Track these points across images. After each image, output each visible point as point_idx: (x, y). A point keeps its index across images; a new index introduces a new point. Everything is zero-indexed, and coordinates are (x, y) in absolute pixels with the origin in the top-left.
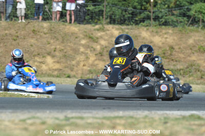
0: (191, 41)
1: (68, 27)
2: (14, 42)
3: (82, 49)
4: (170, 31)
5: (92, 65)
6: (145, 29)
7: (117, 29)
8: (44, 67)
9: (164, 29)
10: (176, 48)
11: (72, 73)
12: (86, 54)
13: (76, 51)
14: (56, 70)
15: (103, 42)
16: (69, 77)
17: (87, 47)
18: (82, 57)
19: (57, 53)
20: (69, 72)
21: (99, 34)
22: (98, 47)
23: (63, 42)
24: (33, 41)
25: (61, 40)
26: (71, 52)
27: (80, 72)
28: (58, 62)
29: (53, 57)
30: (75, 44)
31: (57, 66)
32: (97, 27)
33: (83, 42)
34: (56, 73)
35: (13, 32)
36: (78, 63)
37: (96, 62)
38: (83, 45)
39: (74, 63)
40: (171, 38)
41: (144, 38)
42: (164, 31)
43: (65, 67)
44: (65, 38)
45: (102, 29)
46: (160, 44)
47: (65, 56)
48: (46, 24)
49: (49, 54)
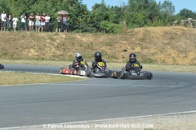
0: (101, 40)
1: (40, 34)
2: (14, 42)
3: (48, 45)
4: (90, 35)
5: (54, 53)
6: (78, 34)
7: (64, 34)
8: (30, 54)
9: (87, 34)
10: (94, 43)
11: (45, 57)
12: (50, 47)
13: (45, 46)
14: (36, 56)
15: (58, 41)
16: (43, 59)
17: (50, 43)
18: (48, 49)
19: (36, 47)
20: (42, 56)
21: (56, 37)
22: (56, 44)
23: (38, 41)
24: (23, 41)
25: (37, 40)
26: (42, 46)
27: (48, 56)
28: (37, 52)
29: (34, 49)
30: (44, 42)
31: (36, 54)
32: (54, 33)
33: (48, 41)
34: (36, 57)
35: (12, 36)
36: (47, 52)
37: (56, 51)
38: (48, 43)
39: (44, 52)
40: (91, 38)
41: (78, 39)
42: (87, 35)
43: (41, 54)
44: (39, 39)
45: (57, 35)
46: (86, 42)
47: (40, 48)
48: (28, 33)
49: (32, 47)
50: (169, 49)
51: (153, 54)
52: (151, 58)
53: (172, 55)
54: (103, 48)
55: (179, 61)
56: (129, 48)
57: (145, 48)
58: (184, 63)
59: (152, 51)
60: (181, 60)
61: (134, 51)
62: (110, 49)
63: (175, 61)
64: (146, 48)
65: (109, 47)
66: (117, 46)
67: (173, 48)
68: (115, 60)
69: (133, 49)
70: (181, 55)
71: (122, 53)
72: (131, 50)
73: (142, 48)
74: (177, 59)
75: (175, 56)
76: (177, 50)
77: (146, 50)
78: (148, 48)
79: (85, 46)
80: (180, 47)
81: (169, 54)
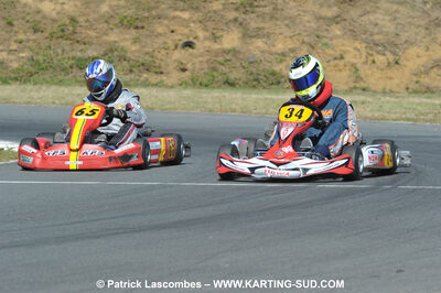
50: (337, 37)
51: (283, 54)
52: (277, 68)
53: (349, 58)
54: (113, 37)
55: (372, 80)
56: (201, 34)
57: (257, 36)
58: (389, 85)
59: (280, 47)
60: (378, 74)
61: (217, 46)
62: (136, 41)
63: (359, 78)
64: (258, 33)
65: (133, 32)
66: (160, 30)
67: (353, 34)
68: (154, 79)
69: (215, 38)
70: (380, 59)
71: (179, 55)
72: (207, 44)
73: (247, 35)
74: (365, 71)
75: (359, 62)
76: (364, 41)
77: (260, 43)
78: (268, 36)
79: (49, 30)
80: (376, 30)
81: (337, 54)
